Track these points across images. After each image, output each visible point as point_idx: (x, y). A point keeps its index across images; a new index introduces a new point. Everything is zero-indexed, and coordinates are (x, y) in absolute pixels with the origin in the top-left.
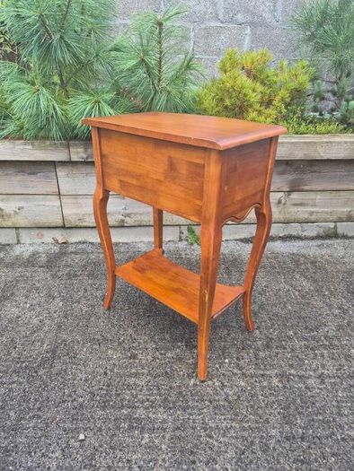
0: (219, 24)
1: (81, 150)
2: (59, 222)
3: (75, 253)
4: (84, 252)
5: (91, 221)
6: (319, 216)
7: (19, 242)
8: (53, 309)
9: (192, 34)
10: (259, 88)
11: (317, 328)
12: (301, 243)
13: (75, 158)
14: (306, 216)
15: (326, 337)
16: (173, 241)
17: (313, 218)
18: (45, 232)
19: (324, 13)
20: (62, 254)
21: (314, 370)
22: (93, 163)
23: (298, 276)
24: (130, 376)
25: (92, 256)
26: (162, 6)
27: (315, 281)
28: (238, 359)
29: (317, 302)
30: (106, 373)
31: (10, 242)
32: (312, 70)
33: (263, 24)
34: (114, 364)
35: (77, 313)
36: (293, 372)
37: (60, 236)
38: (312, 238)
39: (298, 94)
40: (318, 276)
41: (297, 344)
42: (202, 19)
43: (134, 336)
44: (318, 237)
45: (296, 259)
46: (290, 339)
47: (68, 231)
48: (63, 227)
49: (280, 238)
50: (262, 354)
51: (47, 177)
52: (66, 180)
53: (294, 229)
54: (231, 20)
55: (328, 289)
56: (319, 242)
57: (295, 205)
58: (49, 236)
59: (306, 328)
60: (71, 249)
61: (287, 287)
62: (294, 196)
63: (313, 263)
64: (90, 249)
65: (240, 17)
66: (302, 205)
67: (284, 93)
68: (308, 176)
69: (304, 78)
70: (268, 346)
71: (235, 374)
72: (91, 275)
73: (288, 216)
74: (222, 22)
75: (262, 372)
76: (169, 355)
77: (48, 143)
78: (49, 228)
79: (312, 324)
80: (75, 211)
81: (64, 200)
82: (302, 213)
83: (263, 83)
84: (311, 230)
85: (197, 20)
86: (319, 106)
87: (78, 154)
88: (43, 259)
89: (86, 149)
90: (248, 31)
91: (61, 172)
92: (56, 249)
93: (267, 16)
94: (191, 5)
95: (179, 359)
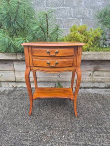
0: (72, 18)
1: (21, 56)
2: (14, 80)
3: (18, 91)
4: (21, 90)
5: (24, 80)
6: (105, 80)
7: (1, 86)
9: (63, 21)
10: (83, 37)
11: (102, 124)
12: (99, 90)
13: (19, 59)
14: (100, 80)
15: (105, 128)
17: (103, 81)
18: (9, 83)
19: (105, 13)
20: (14, 91)
21: (99, 143)
22: (24, 60)
23: (96, 102)
24: (24, 141)
25: (24, 92)
27: (103, 104)
28: (68, 136)
29: (103, 113)
30: (15, 138)
32: (102, 31)
33: (86, 18)
35: (12, 113)
36: (90, 143)
37: (14, 85)
38: (103, 88)
39: (97, 39)
40: (104, 102)
41: (93, 130)
43: (30, 123)
44: (105, 88)
45: (96, 95)
46: (91, 128)
47: (17, 83)
48: (15, 82)
49: (91, 87)
50: (78, 134)
51: (10, 65)
52: (17, 66)
53: (96, 85)
54: (76, 17)
55: (108, 108)
56: (105, 90)
57: (96, 76)
58: (11, 85)
59: (98, 124)
60: (17, 89)
62: (96, 73)
63: (103, 97)
64: (23, 89)
65: (78, 16)
66: (98, 76)
67: (92, 38)
68: (100, 66)
69: (99, 33)
70: (81, 131)
71: (66, 143)
72: (21, 99)
73: (94, 80)
75: (77, 143)
76: (41, 132)
77: (10, 54)
79: (100, 122)
80: (19, 76)
81: (16, 72)
82: (99, 79)
83: (85, 35)
84: (102, 85)
86: (105, 43)
87: (19, 57)
88: (7, 92)
89: (22, 56)
90: (81, 20)
91: (15, 64)
92: (12, 89)
93: (88, 15)
95: (45, 134)
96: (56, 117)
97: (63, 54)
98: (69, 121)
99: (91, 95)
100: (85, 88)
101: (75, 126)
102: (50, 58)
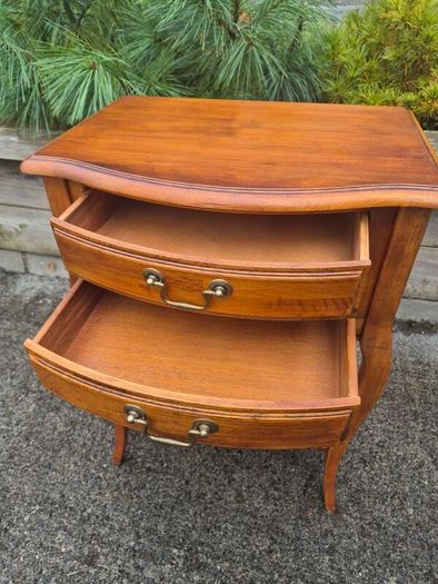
7: (27, 272)
8: (18, 414)
31: (16, 270)
34: (56, 567)
35: (47, 433)
43: (109, 510)
61: (422, 455)
96: (231, 496)
98: (288, 529)
99: (431, 380)
100: (411, 326)
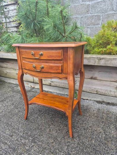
0: (114, 12)
3: (33, 92)
9: (101, 17)
16: (68, 95)
26: (90, 9)
37: (33, 85)
42: (106, 11)
47: (35, 84)
48: (33, 82)
58: (30, 85)
74: (115, 11)
78: (30, 82)
85: (104, 12)
94: (102, 6)
95: (24, 144)
96: (48, 130)
97: (48, 57)
98: (59, 139)
99: (110, 115)
100: (108, 104)
101: (61, 148)
102: (35, 61)
